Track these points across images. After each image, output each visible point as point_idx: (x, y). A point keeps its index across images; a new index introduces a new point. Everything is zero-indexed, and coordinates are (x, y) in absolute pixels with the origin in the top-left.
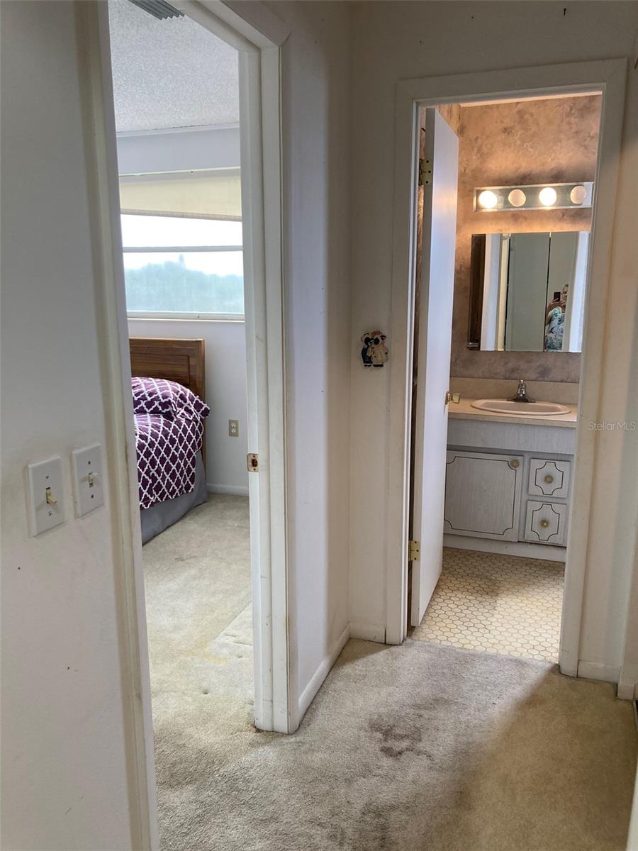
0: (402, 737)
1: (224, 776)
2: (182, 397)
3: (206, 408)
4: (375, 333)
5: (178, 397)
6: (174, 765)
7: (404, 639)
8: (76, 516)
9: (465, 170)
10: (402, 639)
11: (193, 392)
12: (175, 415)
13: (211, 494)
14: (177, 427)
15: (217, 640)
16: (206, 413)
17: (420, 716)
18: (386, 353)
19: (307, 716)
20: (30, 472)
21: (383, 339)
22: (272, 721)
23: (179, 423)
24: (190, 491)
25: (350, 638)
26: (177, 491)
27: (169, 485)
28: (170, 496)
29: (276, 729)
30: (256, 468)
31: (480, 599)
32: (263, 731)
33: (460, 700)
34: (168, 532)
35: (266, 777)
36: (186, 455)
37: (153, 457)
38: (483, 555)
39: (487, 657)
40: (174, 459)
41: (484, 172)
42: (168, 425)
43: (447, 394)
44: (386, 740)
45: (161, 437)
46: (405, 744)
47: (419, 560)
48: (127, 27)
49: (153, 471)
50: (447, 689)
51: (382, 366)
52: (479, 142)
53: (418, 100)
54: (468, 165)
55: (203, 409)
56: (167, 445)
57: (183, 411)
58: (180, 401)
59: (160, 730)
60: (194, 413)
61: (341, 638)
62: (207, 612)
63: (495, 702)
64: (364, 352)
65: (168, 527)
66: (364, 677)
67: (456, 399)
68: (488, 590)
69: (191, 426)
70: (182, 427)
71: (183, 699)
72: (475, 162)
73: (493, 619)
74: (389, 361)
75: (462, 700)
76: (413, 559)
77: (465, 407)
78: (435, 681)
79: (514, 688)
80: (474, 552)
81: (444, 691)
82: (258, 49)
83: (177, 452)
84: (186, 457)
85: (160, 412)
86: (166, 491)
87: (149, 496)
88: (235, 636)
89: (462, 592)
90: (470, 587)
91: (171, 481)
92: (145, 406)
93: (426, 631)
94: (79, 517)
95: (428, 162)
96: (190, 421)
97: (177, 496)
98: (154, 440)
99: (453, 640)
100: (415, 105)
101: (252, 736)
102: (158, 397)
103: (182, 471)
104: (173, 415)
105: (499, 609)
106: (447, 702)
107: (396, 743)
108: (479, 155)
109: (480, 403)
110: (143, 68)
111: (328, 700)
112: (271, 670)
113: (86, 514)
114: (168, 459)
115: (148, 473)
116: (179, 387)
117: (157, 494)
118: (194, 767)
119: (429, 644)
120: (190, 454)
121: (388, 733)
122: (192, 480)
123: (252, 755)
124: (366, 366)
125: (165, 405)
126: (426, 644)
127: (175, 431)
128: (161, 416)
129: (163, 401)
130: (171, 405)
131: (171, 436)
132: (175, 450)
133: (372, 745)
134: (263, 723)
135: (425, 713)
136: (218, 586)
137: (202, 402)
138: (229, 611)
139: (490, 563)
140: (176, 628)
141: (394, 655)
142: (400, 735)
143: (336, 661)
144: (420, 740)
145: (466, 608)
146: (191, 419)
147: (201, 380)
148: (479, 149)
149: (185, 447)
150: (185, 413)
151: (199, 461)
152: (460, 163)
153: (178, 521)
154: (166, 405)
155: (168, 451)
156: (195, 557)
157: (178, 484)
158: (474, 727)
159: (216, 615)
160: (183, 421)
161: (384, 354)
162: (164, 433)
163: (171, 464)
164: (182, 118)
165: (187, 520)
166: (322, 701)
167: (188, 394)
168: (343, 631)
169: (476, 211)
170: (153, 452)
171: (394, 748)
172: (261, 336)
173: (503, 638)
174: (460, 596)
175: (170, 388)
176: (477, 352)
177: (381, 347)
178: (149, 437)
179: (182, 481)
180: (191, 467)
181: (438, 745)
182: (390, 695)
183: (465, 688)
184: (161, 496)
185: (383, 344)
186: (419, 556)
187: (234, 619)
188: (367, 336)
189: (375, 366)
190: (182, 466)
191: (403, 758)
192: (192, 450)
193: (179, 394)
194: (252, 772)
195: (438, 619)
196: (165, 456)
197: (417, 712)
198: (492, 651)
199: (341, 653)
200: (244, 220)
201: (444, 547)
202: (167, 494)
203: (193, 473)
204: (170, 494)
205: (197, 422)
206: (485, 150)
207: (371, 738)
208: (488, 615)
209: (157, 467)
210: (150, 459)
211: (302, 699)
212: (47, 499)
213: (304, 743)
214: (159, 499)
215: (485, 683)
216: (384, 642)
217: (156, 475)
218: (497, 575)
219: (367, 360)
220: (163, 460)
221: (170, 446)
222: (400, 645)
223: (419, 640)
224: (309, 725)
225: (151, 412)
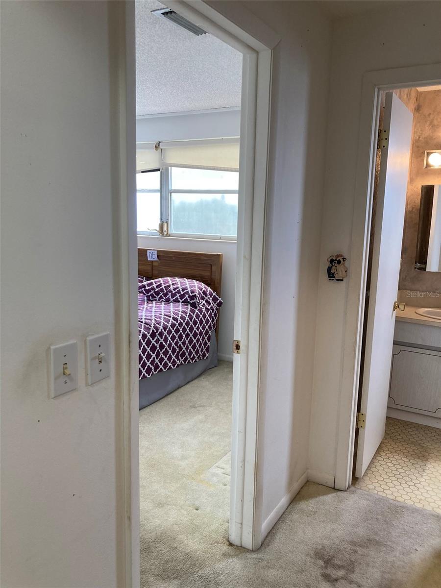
0: (339, 567)
1: (201, 577)
2: (204, 293)
3: (220, 301)
4: (338, 256)
5: (201, 292)
6: (167, 562)
7: (349, 487)
8: (87, 385)
9: (419, 138)
10: (347, 486)
11: (212, 289)
12: (198, 305)
13: (221, 361)
14: (199, 313)
15: (210, 470)
16: (220, 304)
17: (356, 552)
18: (346, 271)
19: (268, 538)
20: (52, 352)
21: (344, 261)
22: (241, 539)
23: (200, 311)
24: (205, 358)
25: (308, 481)
26: (196, 358)
27: (190, 353)
28: (191, 361)
29: (244, 545)
30: (239, 351)
31: (412, 461)
32: (234, 545)
33: (389, 543)
34: (187, 386)
35: (231, 583)
36: (204, 333)
37: (181, 333)
38: (419, 426)
39: (415, 511)
40: (195, 335)
41: (434, 139)
42: (193, 312)
43: (395, 303)
44: (326, 567)
45: (187, 320)
46: (341, 573)
47: (364, 428)
48: (176, 42)
49: (180, 343)
50: (379, 532)
51: (342, 280)
52: (432, 116)
53: (381, 86)
54: (422, 134)
55: (218, 301)
56: (191, 325)
57: (204, 302)
58: (203, 295)
59: (161, 534)
60: (212, 304)
61: (300, 481)
62: (206, 449)
63: (418, 549)
64: (329, 269)
65: (189, 382)
66: (315, 512)
67: (402, 307)
68: (420, 455)
69: (209, 313)
70: (203, 313)
71: (181, 512)
72: (427, 131)
73: (422, 479)
74: (348, 276)
75: (390, 543)
76: (359, 427)
77: (410, 313)
78: (370, 524)
79: (434, 540)
80: (412, 423)
81: (376, 534)
82: (257, 52)
83: (198, 330)
84: (204, 334)
85: (189, 302)
86: (188, 357)
87: (176, 360)
88: (223, 469)
89: (399, 454)
90: (405, 451)
91: (192, 350)
92: (179, 298)
93: (367, 482)
94: (89, 385)
95: (385, 131)
96: (209, 310)
97: (196, 361)
98: (182, 321)
99: (388, 492)
100: (376, 90)
101: (225, 548)
102: (188, 292)
103: (201, 344)
104: (197, 305)
105: (426, 471)
106: (378, 543)
107: (334, 572)
108: (430, 126)
109: (422, 311)
110: (188, 69)
111: (285, 528)
112: (242, 501)
113: (94, 383)
114: (191, 335)
115: (176, 344)
116: (203, 285)
117: (182, 359)
118: (181, 566)
119: (368, 493)
120: (207, 332)
121: (328, 562)
122: (207, 350)
123: (224, 564)
124: (330, 280)
125: (192, 298)
126: (366, 492)
127: (197, 316)
128: (189, 305)
129: (191, 295)
130: (196, 298)
131: (195, 319)
132: (196, 329)
133: (315, 571)
134: (234, 538)
135: (360, 551)
136: (217, 429)
137: (218, 297)
138: (222, 450)
139: (423, 434)
140: (184, 458)
141: (340, 499)
142: (337, 565)
143: (295, 498)
144: (353, 572)
145: (401, 467)
146: (209, 308)
147: (218, 281)
148: (431, 122)
149: (204, 328)
150: (205, 303)
151: (213, 338)
152: (415, 133)
153: (195, 378)
154: (194, 297)
155: (191, 329)
156: (203, 406)
157: (197, 352)
158: (398, 567)
159: (212, 451)
160: (204, 310)
161: (344, 272)
162: (190, 317)
163: (193, 338)
164: (217, 102)
165: (202, 378)
166: (281, 528)
167: (209, 291)
168: (302, 475)
169: (426, 168)
170: (181, 330)
171: (331, 574)
172: (248, 256)
173: (429, 496)
174: (396, 457)
175: (196, 286)
176: (424, 272)
177: (342, 266)
178: (179, 319)
179: (200, 351)
180: (207, 341)
181: (367, 578)
182: (333, 530)
183: (393, 534)
184: (185, 360)
185: (344, 264)
186: (365, 424)
187: (225, 455)
188: (332, 258)
189: (336, 280)
190: (201, 340)
191: (338, 585)
192: (209, 330)
193: (202, 290)
194: (222, 577)
195: (378, 474)
196: (189, 333)
197: (353, 548)
198: (419, 506)
199: (300, 491)
200: (241, 171)
201: (387, 417)
202: (189, 359)
203: (208, 346)
204: (191, 359)
205: (213, 310)
206: (435, 122)
207: (314, 563)
208: (418, 475)
209: (183, 340)
210: (178, 334)
211: (265, 525)
212: (64, 371)
213: (263, 560)
214: (183, 363)
215: (411, 532)
216: (333, 487)
217: (182, 345)
218: (428, 444)
219: (331, 275)
220: (187, 336)
221: (193, 326)
222: (345, 491)
223: (361, 489)
224: (268, 546)
225: (183, 302)
